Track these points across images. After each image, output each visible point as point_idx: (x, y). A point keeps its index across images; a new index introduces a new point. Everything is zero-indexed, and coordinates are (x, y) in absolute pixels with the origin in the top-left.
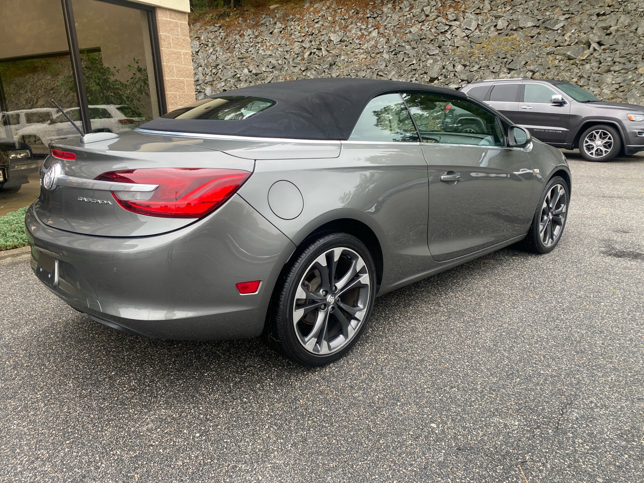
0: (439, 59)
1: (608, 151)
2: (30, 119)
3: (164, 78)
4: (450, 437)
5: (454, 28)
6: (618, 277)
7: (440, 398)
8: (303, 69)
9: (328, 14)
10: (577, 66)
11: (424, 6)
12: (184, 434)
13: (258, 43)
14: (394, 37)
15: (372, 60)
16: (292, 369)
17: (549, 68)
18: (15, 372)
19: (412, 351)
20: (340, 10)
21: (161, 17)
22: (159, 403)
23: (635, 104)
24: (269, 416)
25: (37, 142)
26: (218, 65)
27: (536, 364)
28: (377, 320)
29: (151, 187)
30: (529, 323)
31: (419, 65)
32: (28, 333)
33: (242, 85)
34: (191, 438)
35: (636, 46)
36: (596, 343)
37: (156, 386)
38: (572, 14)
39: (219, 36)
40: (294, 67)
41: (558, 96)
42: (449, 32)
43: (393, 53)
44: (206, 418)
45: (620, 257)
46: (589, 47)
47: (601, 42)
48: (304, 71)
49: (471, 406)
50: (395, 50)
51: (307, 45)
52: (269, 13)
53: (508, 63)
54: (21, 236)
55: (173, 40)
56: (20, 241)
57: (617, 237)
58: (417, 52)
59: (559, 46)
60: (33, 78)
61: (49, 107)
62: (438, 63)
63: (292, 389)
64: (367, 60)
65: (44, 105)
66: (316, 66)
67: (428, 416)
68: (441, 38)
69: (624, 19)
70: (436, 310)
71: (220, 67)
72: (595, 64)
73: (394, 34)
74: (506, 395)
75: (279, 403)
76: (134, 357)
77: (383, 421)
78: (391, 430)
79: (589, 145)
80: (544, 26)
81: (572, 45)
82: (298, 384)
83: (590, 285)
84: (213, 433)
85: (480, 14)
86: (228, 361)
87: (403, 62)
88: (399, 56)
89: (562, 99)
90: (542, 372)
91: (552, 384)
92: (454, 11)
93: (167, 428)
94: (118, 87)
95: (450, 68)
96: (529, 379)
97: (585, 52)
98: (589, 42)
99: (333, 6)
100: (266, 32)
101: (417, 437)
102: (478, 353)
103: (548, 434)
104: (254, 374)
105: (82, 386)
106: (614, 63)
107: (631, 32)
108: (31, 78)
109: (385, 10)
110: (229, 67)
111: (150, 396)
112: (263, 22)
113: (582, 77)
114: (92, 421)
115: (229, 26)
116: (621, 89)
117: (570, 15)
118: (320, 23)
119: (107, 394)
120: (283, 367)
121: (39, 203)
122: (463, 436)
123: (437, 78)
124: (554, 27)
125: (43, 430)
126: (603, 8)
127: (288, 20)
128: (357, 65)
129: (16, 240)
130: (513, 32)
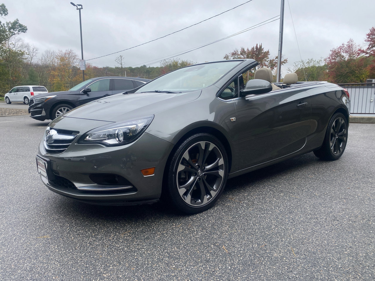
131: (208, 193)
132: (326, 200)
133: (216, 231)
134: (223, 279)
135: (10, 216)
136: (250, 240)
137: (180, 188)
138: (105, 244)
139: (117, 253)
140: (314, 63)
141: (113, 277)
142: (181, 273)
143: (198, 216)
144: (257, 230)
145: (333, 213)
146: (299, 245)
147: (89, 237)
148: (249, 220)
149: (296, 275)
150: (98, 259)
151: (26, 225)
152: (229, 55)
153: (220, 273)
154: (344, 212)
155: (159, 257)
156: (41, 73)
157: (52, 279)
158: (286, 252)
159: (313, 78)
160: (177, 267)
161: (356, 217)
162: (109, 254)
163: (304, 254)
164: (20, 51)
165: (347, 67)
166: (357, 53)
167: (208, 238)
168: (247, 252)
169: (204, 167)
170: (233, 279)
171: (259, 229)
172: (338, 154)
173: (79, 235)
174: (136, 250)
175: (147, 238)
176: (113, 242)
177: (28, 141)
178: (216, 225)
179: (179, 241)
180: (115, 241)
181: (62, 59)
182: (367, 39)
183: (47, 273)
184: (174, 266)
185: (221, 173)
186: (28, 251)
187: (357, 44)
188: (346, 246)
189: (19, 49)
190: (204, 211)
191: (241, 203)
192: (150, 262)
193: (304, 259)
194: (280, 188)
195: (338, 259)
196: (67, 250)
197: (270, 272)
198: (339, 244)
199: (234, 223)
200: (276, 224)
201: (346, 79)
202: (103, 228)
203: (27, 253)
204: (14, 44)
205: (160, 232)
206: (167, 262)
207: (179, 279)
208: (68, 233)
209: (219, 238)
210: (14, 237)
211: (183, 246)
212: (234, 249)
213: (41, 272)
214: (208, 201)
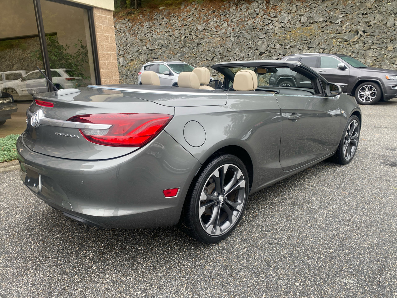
0: (265, 41)
1: (373, 98)
2: (8, 78)
3: (98, 52)
4: (309, 292)
5: (275, 22)
6: (395, 180)
7: (298, 264)
8: (180, 47)
9: (196, 13)
10: (350, 45)
11: (255, 8)
12: (130, 292)
13: (153, 30)
14: (237, 27)
15: (224, 41)
16: (196, 244)
17: (333, 47)
18: (12, 248)
19: (273, 231)
20: (203, 10)
21: (96, 13)
22: (111, 269)
23: (387, 69)
24: (186, 278)
25: (13, 92)
26: (127, 44)
27: (356, 240)
28: (247, 210)
29: (107, 126)
30: (346, 211)
31: (253, 45)
32: (18, 220)
33: (142, 56)
34: (135, 295)
35: (386, 33)
36: (392, 225)
37: (107, 257)
38: (347, 13)
39: (128, 26)
40: (175, 45)
41: (342, 64)
42: (271, 24)
43: (237, 37)
44: (144, 280)
45: (393, 166)
46: (358, 33)
47: (365, 31)
48: (181, 48)
49: (319, 269)
50: (238, 35)
51: (183, 32)
52: (159, 12)
53: (308, 43)
54: (9, 154)
55: (104, 28)
56: (9, 157)
57: (389, 153)
58: (252, 37)
59: (339, 33)
60: (10, 52)
61: (20, 70)
62: (265, 43)
63: (199, 259)
64: (220, 41)
65: (17, 69)
66: (189, 45)
67: (292, 277)
68: (266, 28)
69: (379, 17)
70: (284, 203)
71: (129, 45)
72: (361, 44)
73: (237, 25)
74: (341, 261)
75: (191, 269)
76: (90, 237)
77: (263, 281)
78: (269, 288)
79: (361, 94)
80: (330, 20)
81: (347, 32)
82: (202, 255)
83: (379, 185)
84: (150, 291)
85: (290, 13)
86: (153, 239)
87: (243, 43)
88: (240, 39)
89: (345, 66)
90: (361, 245)
91: (370, 253)
92: (274, 11)
93: (118, 287)
94: (68, 57)
95: (272, 46)
96: (353, 250)
97: (355, 37)
98: (358, 31)
99: (199, 8)
100: (157, 24)
101: (288, 293)
102: (317, 232)
103: (374, 289)
104: (172, 248)
105: (57, 257)
106: (373, 44)
107: (383, 25)
108: (9, 52)
109: (231, 10)
110: (134, 45)
111: (104, 264)
112: (155, 17)
113: (354, 52)
114: (66, 283)
115: (134, 20)
116: (378, 60)
117: (346, 14)
118: (191, 18)
119: (75, 263)
120: (191, 243)
121: (26, 134)
122: (318, 291)
123: (264, 52)
124: (336, 21)
125: (33, 290)
126: (366, 10)
127: (171, 17)
128: (214, 45)
129: (6, 157)
130: (311, 24)
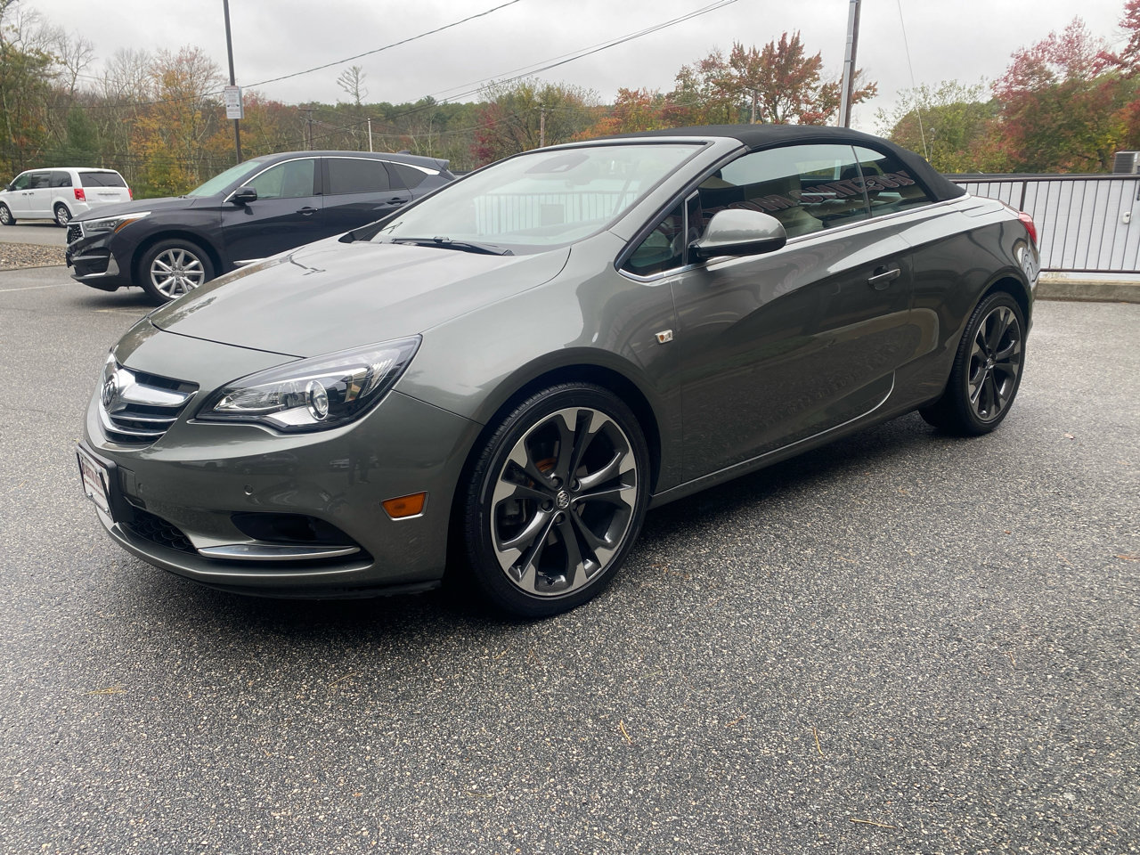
131: (588, 554)
132: (934, 572)
133: (605, 674)
134: (610, 827)
135: (9, 623)
136: (699, 702)
137: (501, 550)
138: (283, 716)
139: (316, 746)
140: (959, 96)
141: (298, 821)
142: (492, 808)
143: (557, 623)
144: (722, 671)
145: (951, 616)
146: (838, 721)
147: (239, 692)
148: (702, 637)
149: (815, 814)
150: (261, 763)
151: (55, 651)
152: (693, 67)
153: (602, 809)
154: (980, 613)
155: (435, 757)
156: (105, 122)
157: (127, 826)
158: (797, 743)
159: (954, 142)
160: (483, 788)
161: (1015, 628)
162: (291, 747)
163: (848, 750)
164: (38, 52)
165: (1061, 107)
166: (1094, 66)
167: (578, 697)
168: (686, 741)
169: (574, 482)
170: (636, 828)
171: (728, 667)
172: (993, 415)
173: (210, 686)
174: (370, 733)
175: (403, 694)
176: (306, 708)
177: (67, 363)
178: (607, 653)
179: (497, 705)
180: (311, 703)
181: (170, 78)
182: (1127, 20)
183: (115, 809)
184: (474, 787)
185: (629, 495)
186: (61, 737)
187: (1096, 35)
188: (970, 723)
189: (34, 46)
190: (576, 607)
191: (688, 582)
192: (408, 774)
193: (846, 766)
194: (807, 529)
195: (942, 765)
196: (173, 735)
197: (743, 804)
198: (951, 716)
199: (660, 647)
200: (781, 650)
201: (1054, 147)
202: (280, 661)
203: (57, 743)
204: (16, 31)
205: (444, 677)
206: (456, 774)
207: (486, 825)
208: (178, 678)
209: (612, 696)
210: (22, 690)
211: (504, 722)
212: (651, 731)
213: (96, 803)
214: (588, 577)
